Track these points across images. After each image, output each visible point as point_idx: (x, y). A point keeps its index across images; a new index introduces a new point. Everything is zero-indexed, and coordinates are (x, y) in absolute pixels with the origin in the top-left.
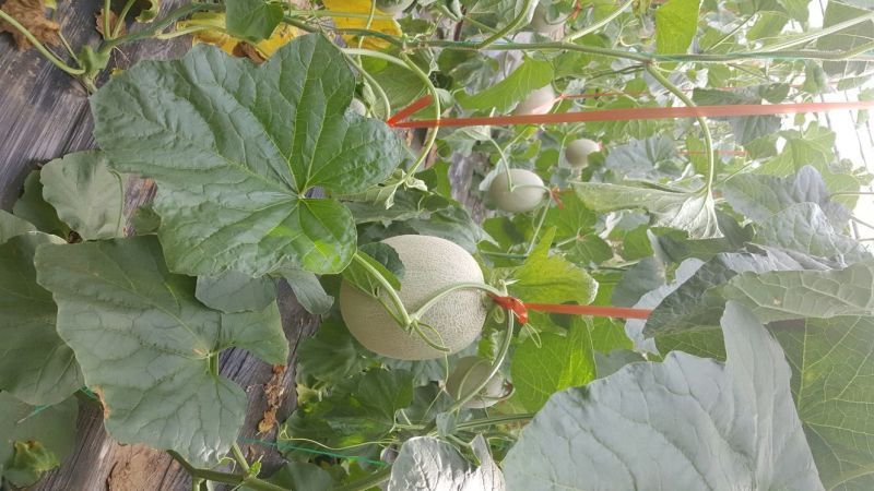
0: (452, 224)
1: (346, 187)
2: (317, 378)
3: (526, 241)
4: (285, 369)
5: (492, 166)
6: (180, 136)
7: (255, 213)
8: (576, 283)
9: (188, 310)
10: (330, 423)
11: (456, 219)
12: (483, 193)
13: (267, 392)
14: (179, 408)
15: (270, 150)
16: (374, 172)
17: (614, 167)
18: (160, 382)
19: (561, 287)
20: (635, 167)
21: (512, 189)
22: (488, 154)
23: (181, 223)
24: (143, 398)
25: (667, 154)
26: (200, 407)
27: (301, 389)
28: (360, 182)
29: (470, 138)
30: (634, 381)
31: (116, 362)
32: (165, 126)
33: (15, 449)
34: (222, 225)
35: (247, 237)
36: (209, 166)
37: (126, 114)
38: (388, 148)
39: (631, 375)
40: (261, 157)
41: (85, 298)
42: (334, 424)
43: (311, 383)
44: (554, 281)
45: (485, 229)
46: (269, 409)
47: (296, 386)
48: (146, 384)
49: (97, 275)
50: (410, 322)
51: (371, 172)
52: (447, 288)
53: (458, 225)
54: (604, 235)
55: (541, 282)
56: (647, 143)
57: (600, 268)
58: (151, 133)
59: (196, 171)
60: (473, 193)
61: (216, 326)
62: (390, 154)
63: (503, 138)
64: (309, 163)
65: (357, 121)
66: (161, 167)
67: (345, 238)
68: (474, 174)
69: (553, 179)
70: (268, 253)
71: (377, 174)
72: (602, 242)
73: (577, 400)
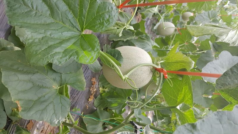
0: (144, 40)
1: (98, 29)
2: (105, 86)
3: (169, 45)
4: (96, 83)
5: (158, 21)
6: (37, 12)
7: (64, 40)
8: (186, 62)
9: (50, 73)
10: (108, 100)
11: (146, 39)
12: (155, 30)
13: (91, 90)
14: (46, 107)
15: (70, 16)
16: (108, 23)
17: (198, 21)
18: (40, 98)
19: (180, 63)
20: (204, 21)
21: (164, 29)
22: (157, 18)
23: (33, 45)
24: (34, 103)
25: (215, 16)
26: (54, 106)
27: (101, 89)
28: (103, 27)
29: (151, 12)
30: (218, 119)
31: (24, 92)
32: (32, 8)
33: (12, 110)
34: (50, 45)
35: (58, 50)
36: (48, 23)
37: (17, 4)
38: (113, 13)
39: (216, 117)
40: (67, 18)
41: (14, 70)
42: (109, 100)
43: (103, 87)
44: (178, 61)
45: (155, 42)
46: (92, 95)
47: (99, 88)
48: (35, 98)
49: (19, 61)
50: (124, 78)
51: (107, 23)
52: (138, 66)
53: (146, 41)
54: (193, 42)
55: (173, 61)
56: (208, 12)
57: (193, 54)
58: (27, 11)
59: (43, 24)
60: (152, 30)
61: (60, 78)
62: (114, 16)
63: (162, 12)
64: (84, 20)
65: (102, 3)
66: (29, 23)
67: (96, 49)
68: (153, 24)
69: (178, 25)
70: (66, 56)
71: (109, 24)
72: (193, 44)
73: (190, 129)
